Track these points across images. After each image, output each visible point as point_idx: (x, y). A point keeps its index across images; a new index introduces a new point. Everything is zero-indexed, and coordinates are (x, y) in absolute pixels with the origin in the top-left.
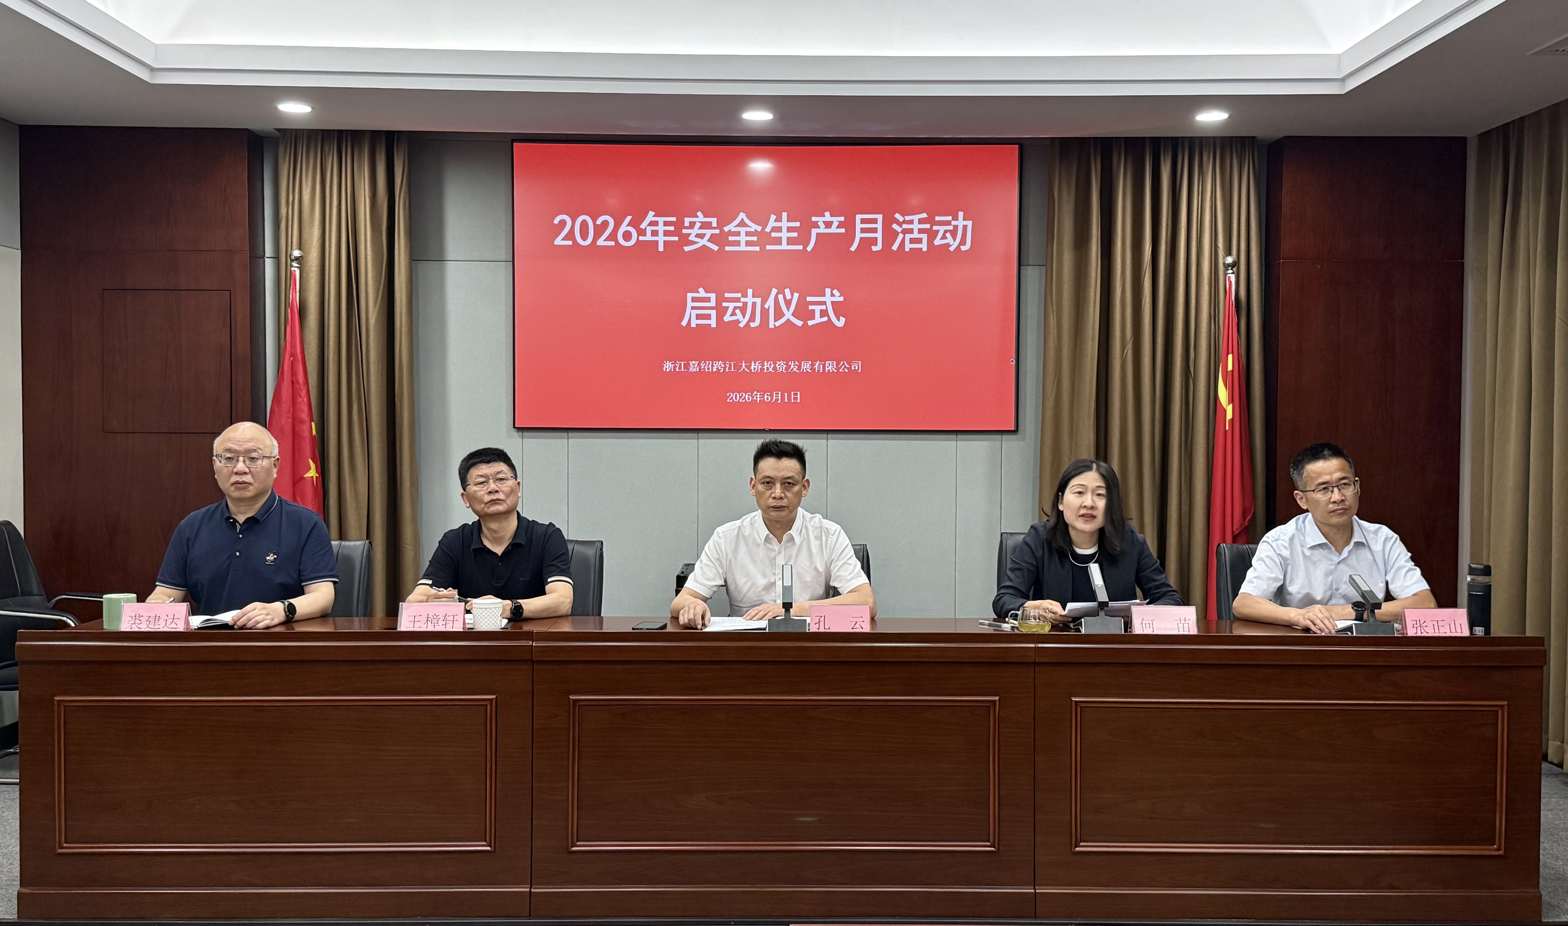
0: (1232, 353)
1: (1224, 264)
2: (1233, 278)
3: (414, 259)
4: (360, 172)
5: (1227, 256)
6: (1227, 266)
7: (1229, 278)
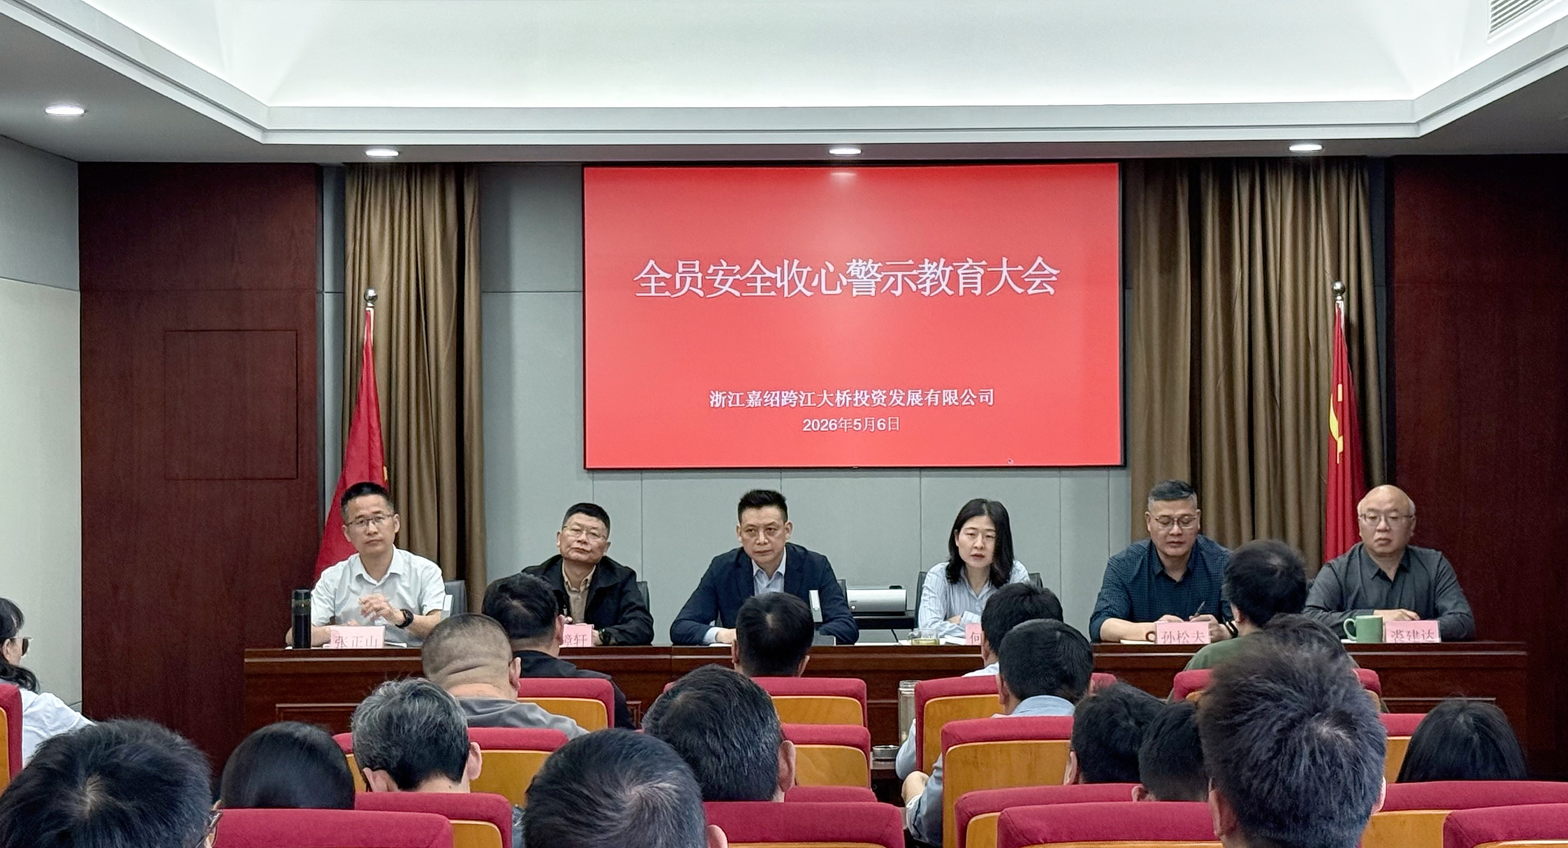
0: (1342, 383)
1: (1332, 289)
2: (1342, 305)
3: (482, 291)
4: (429, 202)
5: (1336, 281)
6: (1336, 292)
7: (1338, 304)
